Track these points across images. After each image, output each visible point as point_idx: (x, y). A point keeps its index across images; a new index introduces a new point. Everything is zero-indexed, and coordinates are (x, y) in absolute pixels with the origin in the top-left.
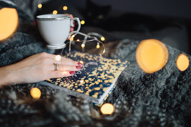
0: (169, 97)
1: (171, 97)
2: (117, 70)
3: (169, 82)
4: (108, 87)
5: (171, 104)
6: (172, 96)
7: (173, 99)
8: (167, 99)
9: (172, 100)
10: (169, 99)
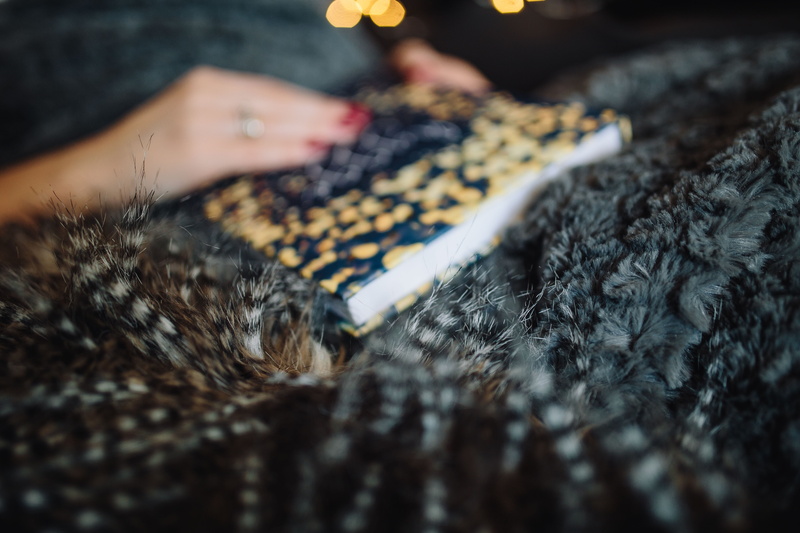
0: (756, 318)
1: (767, 320)
2: (527, 160)
3: (786, 232)
4: (418, 247)
5: (762, 359)
6: (777, 318)
7: (781, 331)
8: (743, 330)
9: (772, 339)
10: (756, 331)
